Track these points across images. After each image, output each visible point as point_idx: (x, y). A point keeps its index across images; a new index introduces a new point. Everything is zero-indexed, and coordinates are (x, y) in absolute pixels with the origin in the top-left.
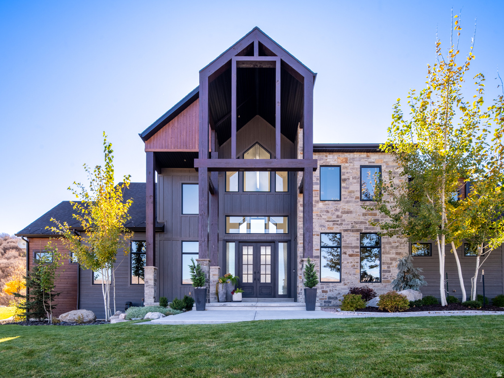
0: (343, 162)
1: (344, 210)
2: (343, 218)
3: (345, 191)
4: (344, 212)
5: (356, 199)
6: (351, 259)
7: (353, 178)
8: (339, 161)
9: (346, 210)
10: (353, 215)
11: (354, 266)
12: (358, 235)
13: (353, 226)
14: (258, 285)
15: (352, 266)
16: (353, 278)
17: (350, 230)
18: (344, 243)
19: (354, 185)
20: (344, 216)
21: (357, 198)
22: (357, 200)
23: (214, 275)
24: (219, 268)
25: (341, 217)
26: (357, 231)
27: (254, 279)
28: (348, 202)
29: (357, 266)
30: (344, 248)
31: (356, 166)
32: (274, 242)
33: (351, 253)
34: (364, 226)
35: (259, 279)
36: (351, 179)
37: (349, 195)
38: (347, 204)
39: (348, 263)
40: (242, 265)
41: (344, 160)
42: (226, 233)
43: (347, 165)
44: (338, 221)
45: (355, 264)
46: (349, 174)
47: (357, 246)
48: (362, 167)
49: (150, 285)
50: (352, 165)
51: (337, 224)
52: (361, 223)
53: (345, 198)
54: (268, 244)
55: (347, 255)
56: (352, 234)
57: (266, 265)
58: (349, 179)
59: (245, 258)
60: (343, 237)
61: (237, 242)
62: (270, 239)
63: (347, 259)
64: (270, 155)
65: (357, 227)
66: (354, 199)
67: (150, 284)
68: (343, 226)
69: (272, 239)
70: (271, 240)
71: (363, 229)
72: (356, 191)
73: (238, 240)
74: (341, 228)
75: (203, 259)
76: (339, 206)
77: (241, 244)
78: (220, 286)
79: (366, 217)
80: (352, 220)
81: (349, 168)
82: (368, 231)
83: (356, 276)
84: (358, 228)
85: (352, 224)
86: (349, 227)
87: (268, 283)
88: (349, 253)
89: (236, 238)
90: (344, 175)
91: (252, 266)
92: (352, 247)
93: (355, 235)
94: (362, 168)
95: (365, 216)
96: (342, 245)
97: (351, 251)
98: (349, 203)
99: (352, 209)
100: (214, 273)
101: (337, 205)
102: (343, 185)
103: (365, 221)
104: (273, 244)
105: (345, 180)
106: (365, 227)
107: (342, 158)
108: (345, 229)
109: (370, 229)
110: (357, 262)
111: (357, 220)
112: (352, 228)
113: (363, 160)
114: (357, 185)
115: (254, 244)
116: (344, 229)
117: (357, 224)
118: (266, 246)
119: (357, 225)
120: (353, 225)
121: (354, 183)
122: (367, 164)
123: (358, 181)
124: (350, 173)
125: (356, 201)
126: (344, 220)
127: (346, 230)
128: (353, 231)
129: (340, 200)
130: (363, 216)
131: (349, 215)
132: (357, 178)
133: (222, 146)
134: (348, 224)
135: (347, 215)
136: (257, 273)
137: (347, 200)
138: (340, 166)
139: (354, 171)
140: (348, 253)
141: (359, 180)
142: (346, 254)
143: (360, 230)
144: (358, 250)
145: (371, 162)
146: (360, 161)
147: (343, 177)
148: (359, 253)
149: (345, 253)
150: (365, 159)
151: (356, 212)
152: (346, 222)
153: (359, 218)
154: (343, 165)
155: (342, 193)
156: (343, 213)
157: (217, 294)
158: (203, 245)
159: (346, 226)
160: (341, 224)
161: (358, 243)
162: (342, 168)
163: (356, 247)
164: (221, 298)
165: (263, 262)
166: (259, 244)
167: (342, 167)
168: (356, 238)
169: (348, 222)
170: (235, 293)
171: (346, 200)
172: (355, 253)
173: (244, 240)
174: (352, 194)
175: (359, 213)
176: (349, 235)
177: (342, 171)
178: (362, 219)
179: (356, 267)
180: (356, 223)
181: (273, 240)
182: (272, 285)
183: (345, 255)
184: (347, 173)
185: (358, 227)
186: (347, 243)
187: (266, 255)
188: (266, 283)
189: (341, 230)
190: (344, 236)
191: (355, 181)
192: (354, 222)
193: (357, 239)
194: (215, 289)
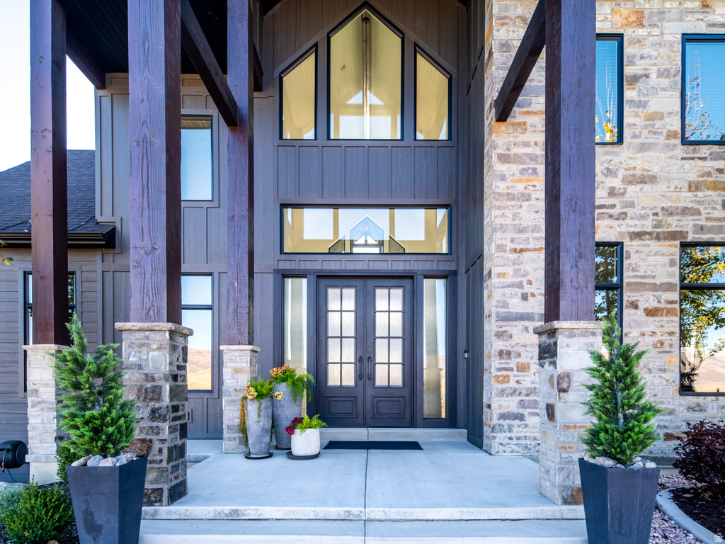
0: (629, 25)
1: (632, 172)
2: (628, 197)
3: (637, 115)
4: (631, 180)
5: (668, 137)
6: (652, 324)
7: (660, 74)
8: (618, 19)
9: (638, 172)
10: (660, 188)
11: (662, 344)
12: (673, 249)
13: (660, 222)
14: (370, 393)
15: (655, 346)
16: (657, 381)
17: (650, 234)
18: (631, 273)
19: (662, 94)
20: (632, 189)
21: (671, 135)
22: (673, 141)
23: (237, 371)
24: (253, 351)
25: (623, 194)
26: (672, 236)
27: (359, 376)
28: (643, 148)
29: (671, 346)
30: (632, 290)
31: (668, 38)
32: (412, 277)
33: (652, 304)
34: (692, 223)
35: (372, 377)
36: (653, 76)
37: (646, 127)
38: (640, 155)
39: (643, 334)
40: (327, 338)
41: (633, 18)
42: (282, 252)
43: (641, 32)
44: (613, 206)
45: (666, 338)
46: (647, 61)
47: (670, 284)
48: (688, 39)
49: (43, 402)
50: (656, 31)
51: (611, 216)
52: (685, 211)
53: (635, 136)
54: (394, 282)
55: (640, 312)
56: (654, 245)
57: (389, 338)
58: (647, 76)
59: (333, 319)
60: (629, 257)
61: (313, 278)
62: (401, 268)
63: (638, 324)
64: (399, 41)
65: (670, 225)
66: (661, 140)
67: (45, 397)
68: (628, 221)
69: (407, 268)
70: (405, 271)
71: (690, 229)
72: (670, 113)
73: (316, 271)
74: (623, 229)
75: (146, 325)
76: (616, 160)
77: (323, 282)
78: (252, 408)
79: (700, 194)
80: (654, 204)
81: (647, 43)
82: (705, 237)
83: (666, 376)
84: (673, 229)
85: (656, 214)
86: (648, 225)
87: (396, 388)
88: (645, 306)
89: (309, 266)
90: (632, 63)
91: (353, 340)
92: (655, 287)
93: (664, 250)
94: (689, 46)
95: (697, 189)
96: (625, 281)
97: (652, 298)
98: (647, 150)
99: (655, 170)
100: (237, 365)
101: (609, 158)
102: (629, 94)
103: (695, 206)
104: (407, 283)
105: (635, 79)
106: (695, 226)
107: (625, 12)
108: (636, 230)
109: (711, 230)
110: (671, 334)
111: (670, 204)
112: (656, 226)
113: (690, 17)
114: (672, 96)
115: (358, 282)
116: (632, 230)
117: (671, 214)
118: (389, 288)
119: (670, 219)
120: (660, 218)
121: (664, 89)
122: (702, 29)
123: (676, 83)
124: (650, 57)
125: (668, 146)
126: (632, 205)
127: (638, 235)
128: (658, 238)
129: (620, 140)
130: (690, 189)
131: (647, 187)
132: (672, 72)
133: (270, 13)
134: (642, 217)
135: (639, 186)
136: (365, 361)
137: (642, 140)
138: (619, 37)
139: (663, 51)
140: (642, 305)
141: (679, 78)
142: (636, 307)
143: (682, 234)
144: (675, 296)
145: (714, 25)
146: (681, 20)
147: (628, 71)
148: (677, 306)
149: (634, 306)
150: (697, 16)
151: (669, 180)
152: (637, 211)
153: (678, 199)
154: (628, 33)
155: (626, 120)
156: (630, 183)
157: (243, 429)
158: (148, 267)
159: (637, 222)
160: (623, 216)
161: (671, 275)
162: (625, 44)
163: (668, 287)
164: (254, 445)
165: (381, 330)
166: (371, 283)
167: (625, 39)
168: (666, 259)
169: (643, 208)
170: (297, 431)
171: (637, 141)
172: (663, 305)
173: (332, 271)
174: (658, 124)
175: (676, 183)
176: (646, 250)
177: (627, 51)
178: (686, 199)
179: (666, 348)
180: (669, 212)
181: (410, 271)
182: (406, 393)
183: (633, 311)
184: (642, 57)
185: (674, 224)
186: (641, 273)
187: (389, 311)
188: (389, 387)
189: (621, 234)
190: (632, 254)
191: (665, 82)
192: (663, 208)
193: (672, 263)
194: (238, 414)
